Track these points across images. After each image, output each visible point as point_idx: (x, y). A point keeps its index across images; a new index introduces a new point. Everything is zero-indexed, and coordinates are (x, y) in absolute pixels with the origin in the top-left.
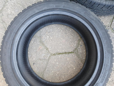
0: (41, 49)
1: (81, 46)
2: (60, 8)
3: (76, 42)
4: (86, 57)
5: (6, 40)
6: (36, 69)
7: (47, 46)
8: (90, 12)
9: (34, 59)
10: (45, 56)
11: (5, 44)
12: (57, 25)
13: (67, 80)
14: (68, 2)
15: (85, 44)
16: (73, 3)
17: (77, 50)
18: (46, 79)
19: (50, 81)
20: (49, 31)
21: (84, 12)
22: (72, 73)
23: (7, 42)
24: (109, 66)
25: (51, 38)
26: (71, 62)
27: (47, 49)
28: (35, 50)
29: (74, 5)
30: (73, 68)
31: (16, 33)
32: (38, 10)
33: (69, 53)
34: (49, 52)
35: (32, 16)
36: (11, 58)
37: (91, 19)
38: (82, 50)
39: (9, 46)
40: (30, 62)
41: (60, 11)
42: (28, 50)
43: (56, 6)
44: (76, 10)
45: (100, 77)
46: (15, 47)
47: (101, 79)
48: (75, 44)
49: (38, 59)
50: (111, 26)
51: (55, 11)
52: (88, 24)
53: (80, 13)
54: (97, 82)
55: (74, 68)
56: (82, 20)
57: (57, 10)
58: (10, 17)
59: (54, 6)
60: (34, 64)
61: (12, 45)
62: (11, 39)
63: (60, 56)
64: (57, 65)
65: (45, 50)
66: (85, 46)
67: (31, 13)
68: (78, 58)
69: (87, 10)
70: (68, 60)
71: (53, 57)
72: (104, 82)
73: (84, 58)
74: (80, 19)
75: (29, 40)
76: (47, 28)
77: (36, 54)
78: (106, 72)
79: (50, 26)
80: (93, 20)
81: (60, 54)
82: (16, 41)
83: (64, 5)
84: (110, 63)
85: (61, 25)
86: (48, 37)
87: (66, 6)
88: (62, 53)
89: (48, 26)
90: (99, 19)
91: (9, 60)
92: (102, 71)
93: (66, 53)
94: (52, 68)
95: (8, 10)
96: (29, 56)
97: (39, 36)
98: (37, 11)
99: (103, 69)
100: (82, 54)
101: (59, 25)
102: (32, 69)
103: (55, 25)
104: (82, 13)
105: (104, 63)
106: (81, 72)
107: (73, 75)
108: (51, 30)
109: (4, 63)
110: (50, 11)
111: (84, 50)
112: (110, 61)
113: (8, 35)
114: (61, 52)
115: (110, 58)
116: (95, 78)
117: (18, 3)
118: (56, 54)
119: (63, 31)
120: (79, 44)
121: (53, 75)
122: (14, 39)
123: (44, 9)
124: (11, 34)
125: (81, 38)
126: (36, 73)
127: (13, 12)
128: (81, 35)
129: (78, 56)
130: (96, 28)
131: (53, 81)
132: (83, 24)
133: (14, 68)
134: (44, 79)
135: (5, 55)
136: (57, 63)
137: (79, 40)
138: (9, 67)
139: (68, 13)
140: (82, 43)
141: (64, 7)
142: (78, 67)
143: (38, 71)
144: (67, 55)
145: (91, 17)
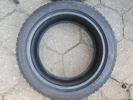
0: (51, 55)
1: (84, 34)
2: (50, 11)
3: (78, 33)
4: (93, 40)
5: (21, 61)
6: (56, 73)
7: (55, 49)
8: (75, 2)
9: (50, 66)
10: (57, 59)
11: (22, 64)
12: (54, 26)
13: (87, 68)
14: (53, 4)
15: (86, 31)
16: (58, 3)
17: (82, 39)
18: (69, 77)
19: (73, 77)
20: (50, 35)
21: (71, 5)
22: (88, 61)
23: (22, 62)
24: (112, 38)
25: (55, 41)
26: (82, 52)
27: (57, 52)
28: (47, 58)
29: (60, 3)
30: (86, 56)
31: (26, 51)
32: (33, 23)
33: (77, 45)
34: (59, 53)
35: (30, 31)
36: (32, 72)
37: (80, 8)
38: (87, 37)
39: (25, 64)
40: (48, 70)
41: (51, 14)
42: (40, 61)
43: (46, 12)
44: (63, 7)
45: (109, 51)
46: (31, 63)
47: (110, 51)
48: (78, 35)
49: (53, 64)
50: (101, 3)
51: (47, 17)
52: (80, 13)
53: (68, 8)
54: (108, 55)
55: (88, 56)
56: (73, 13)
57: (48, 14)
58: (9, 41)
59: (44, 13)
60: (52, 70)
61: (28, 62)
62: (24, 58)
63: (70, 52)
64: (72, 61)
65: (55, 53)
66: (87, 32)
67: (28, 29)
68: (86, 45)
69: (73, 3)
70: (79, 51)
71: (65, 56)
72: (113, 52)
73: (92, 43)
74: (71, 12)
75: (37, 52)
76: (47, 34)
77: (49, 61)
78: (112, 44)
79: (49, 30)
80: (81, 8)
81: (69, 50)
82: (29, 57)
83: (52, 8)
84: (111, 35)
85: (57, 25)
86: (52, 41)
87: (53, 8)
88: (72, 49)
89: (47, 32)
90: (86, 5)
91: (32, 75)
92: (108, 45)
93: (74, 47)
94: (69, 65)
95: (4, 36)
96: (44, 66)
97: (43, 44)
98: (33, 25)
99: (108, 43)
100: (88, 40)
101: (56, 25)
102: (52, 75)
103: (52, 27)
104: (70, 7)
105: (107, 38)
106: (95, 56)
107: (90, 62)
108: (51, 34)
109: (29, 79)
110: (43, 19)
111: (89, 36)
112: (110, 34)
113: (20, 56)
114: (69, 48)
115: (109, 31)
116: (106, 54)
117: (9, 25)
118: (66, 52)
119: (62, 29)
120: (81, 33)
121: (72, 70)
122: (26, 57)
123: (37, 20)
124: (21, 54)
125: (80, 27)
126: (58, 76)
127: (9, 35)
128: (79, 25)
129: (86, 44)
130: (87, 13)
131: (75, 75)
132: (75, 15)
133: (39, 79)
134: (67, 77)
135: (27, 72)
136: (71, 59)
137: (80, 30)
138: (35, 80)
139: (59, 13)
140: (83, 31)
141: (52, 9)
142: (90, 53)
143: (58, 74)
144: (76, 48)
145: (79, 6)
